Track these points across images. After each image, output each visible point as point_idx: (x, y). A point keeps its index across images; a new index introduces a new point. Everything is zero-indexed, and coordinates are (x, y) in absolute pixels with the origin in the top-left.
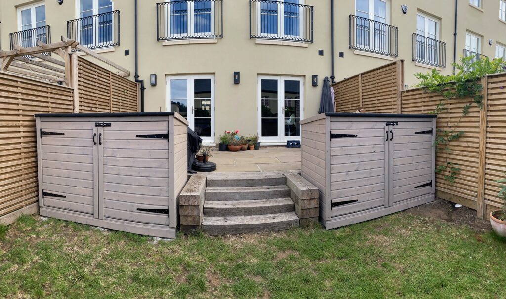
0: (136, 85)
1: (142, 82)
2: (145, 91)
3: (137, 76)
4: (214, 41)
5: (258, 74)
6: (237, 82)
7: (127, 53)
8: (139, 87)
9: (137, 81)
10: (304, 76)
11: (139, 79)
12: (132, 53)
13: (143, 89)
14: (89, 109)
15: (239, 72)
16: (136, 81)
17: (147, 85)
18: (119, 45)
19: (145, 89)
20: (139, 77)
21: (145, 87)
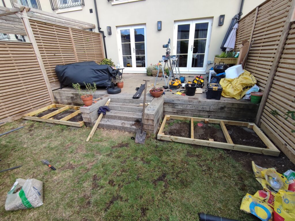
1: (102, 32)
2: (106, 38)
3: (99, 28)
5: (175, 21)
6: (159, 28)
7: (91, 11)
8: (101, 35)
9: (100, 31)
10: (212, 18)
11: (101, 30)
12: (94, 11)
13: (104, 37)
14: (53, 54)
15: (161, 22)
17: (106, 34)
18: (84, 5)
19: (105, 37)
20: (101, 28)
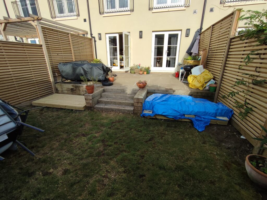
0: (91, 39)
1: (94, 38)
2: (96, 42)
4: (129, 13)
5: (153, 32)
6: (141, 37)
7: (85, 20)
8: (93, 40)
10: (181, 30)
11: (93, 36)
12: (88, 20)
15: (142, 31)
16: (91, 37)
18: (79, 15)
21: (96, 40)
